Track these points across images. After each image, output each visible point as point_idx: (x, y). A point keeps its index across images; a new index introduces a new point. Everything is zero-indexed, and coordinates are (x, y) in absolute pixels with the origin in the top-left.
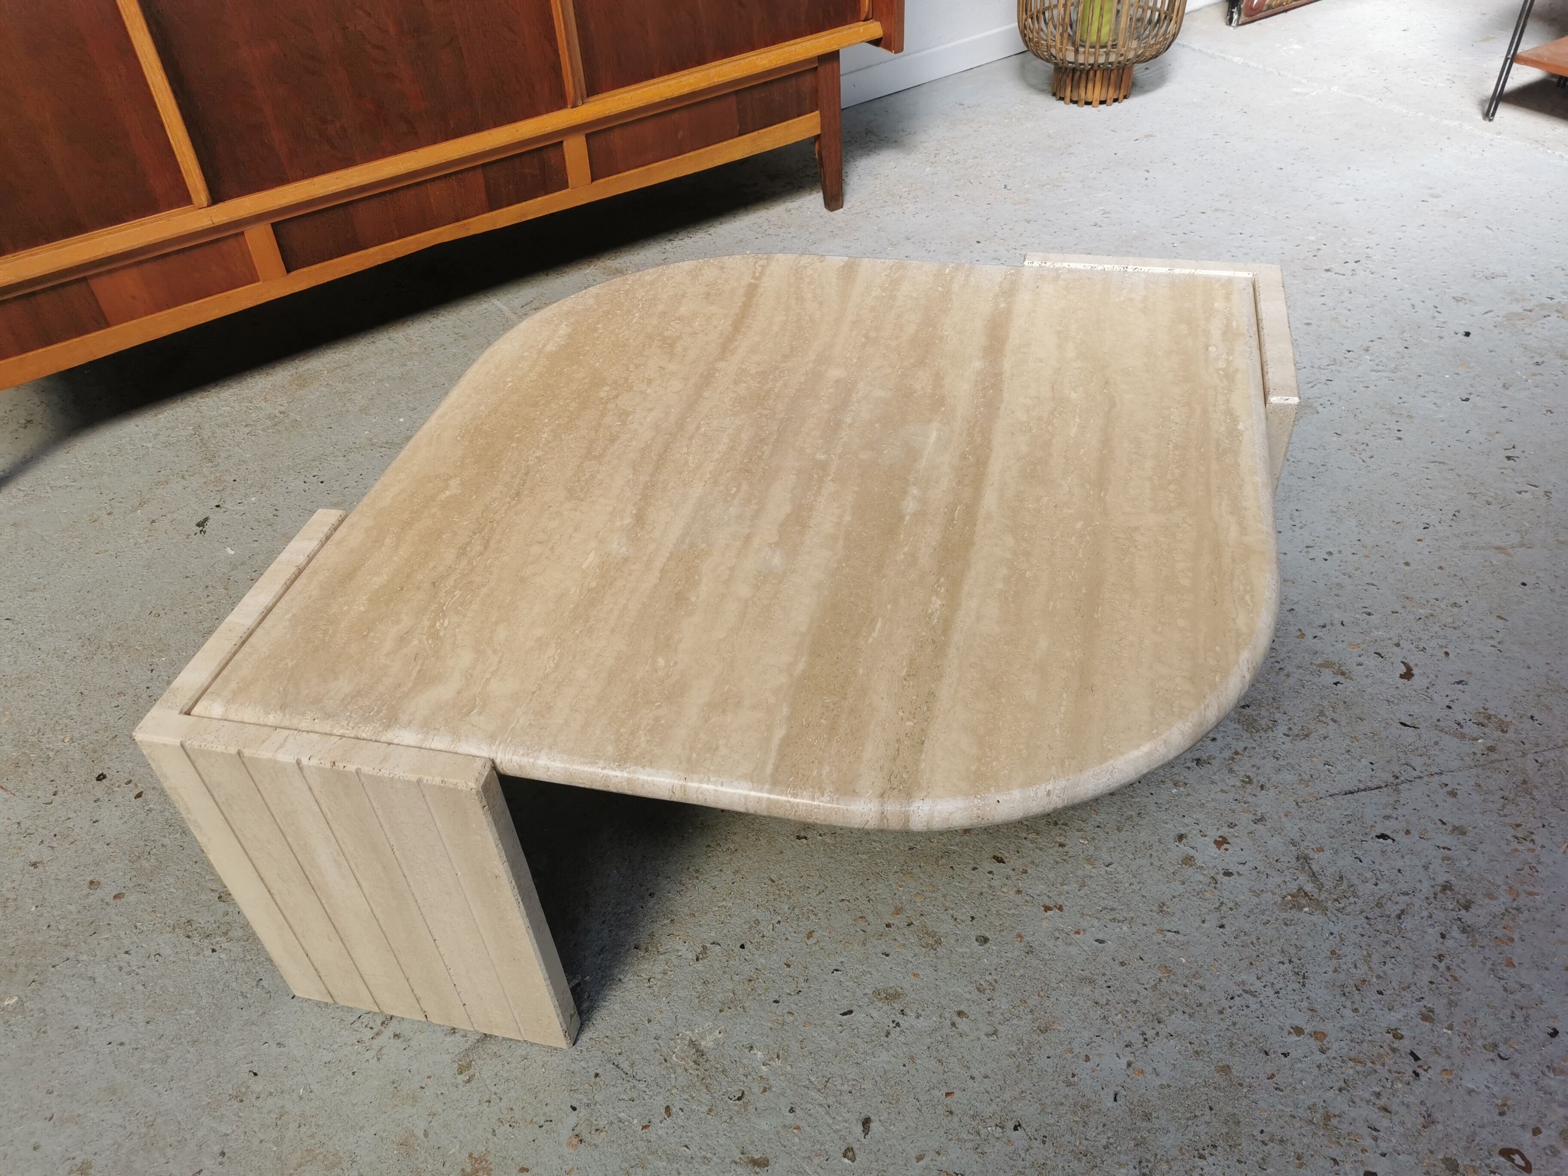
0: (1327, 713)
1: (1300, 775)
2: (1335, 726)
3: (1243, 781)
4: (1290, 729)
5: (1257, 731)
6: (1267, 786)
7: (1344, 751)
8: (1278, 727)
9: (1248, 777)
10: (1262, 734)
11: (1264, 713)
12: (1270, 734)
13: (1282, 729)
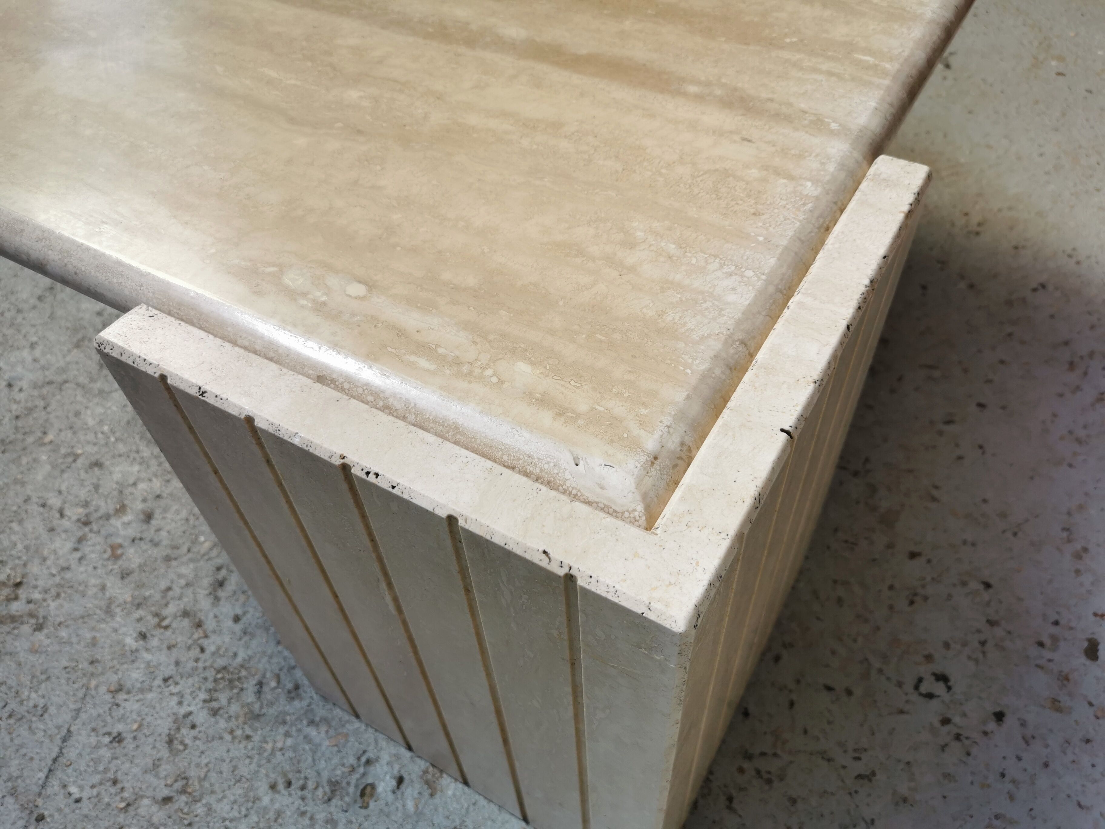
0: (184, 798)
1: (128, 692)
2: (160, 796)
3: (164, 619)
4: (193, 727)
5: (215, 681)
6: (141, 642)
7: (120, 776)
8: (205, 712)
9: (166, 627)
10: (210, 685)
11: (235, 708)
12: (203, 695)
13: (201, 717)
